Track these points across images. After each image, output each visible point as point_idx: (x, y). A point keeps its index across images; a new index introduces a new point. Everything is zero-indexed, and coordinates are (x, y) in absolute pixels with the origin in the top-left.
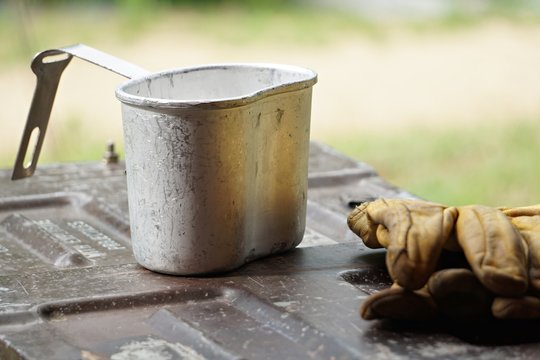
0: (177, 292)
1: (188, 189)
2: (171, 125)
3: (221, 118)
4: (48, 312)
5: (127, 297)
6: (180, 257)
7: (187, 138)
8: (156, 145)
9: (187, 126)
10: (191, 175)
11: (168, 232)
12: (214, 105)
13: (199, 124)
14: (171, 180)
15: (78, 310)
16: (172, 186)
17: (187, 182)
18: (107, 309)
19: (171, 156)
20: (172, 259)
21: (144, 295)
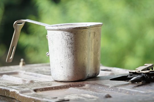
0: (71, 85)
1: (72, 54)
2: (67, 35)
3: (81, 32)
4: (35, 91)
5: (57, 86)
6: (70, 76)
7: (71, 38)
8: (61, 42)
9: (71, 35)
10: (73, 50)
11: (66, 68)
12: (79, 28)
13: (75, 34)
14: (67, 52)
15: (44, 90)
16: (67, 54)
17: (72, 52)
18: (52, 90)
19: (66, 44)
20: (67, 77)
21: (62, 86)
